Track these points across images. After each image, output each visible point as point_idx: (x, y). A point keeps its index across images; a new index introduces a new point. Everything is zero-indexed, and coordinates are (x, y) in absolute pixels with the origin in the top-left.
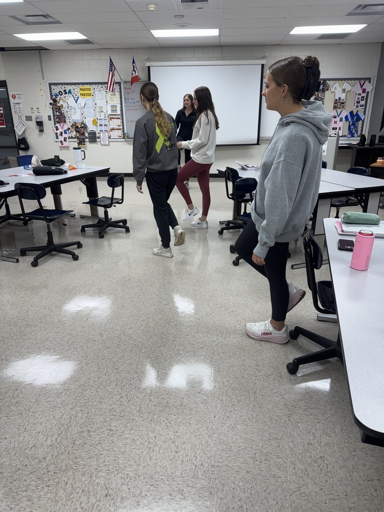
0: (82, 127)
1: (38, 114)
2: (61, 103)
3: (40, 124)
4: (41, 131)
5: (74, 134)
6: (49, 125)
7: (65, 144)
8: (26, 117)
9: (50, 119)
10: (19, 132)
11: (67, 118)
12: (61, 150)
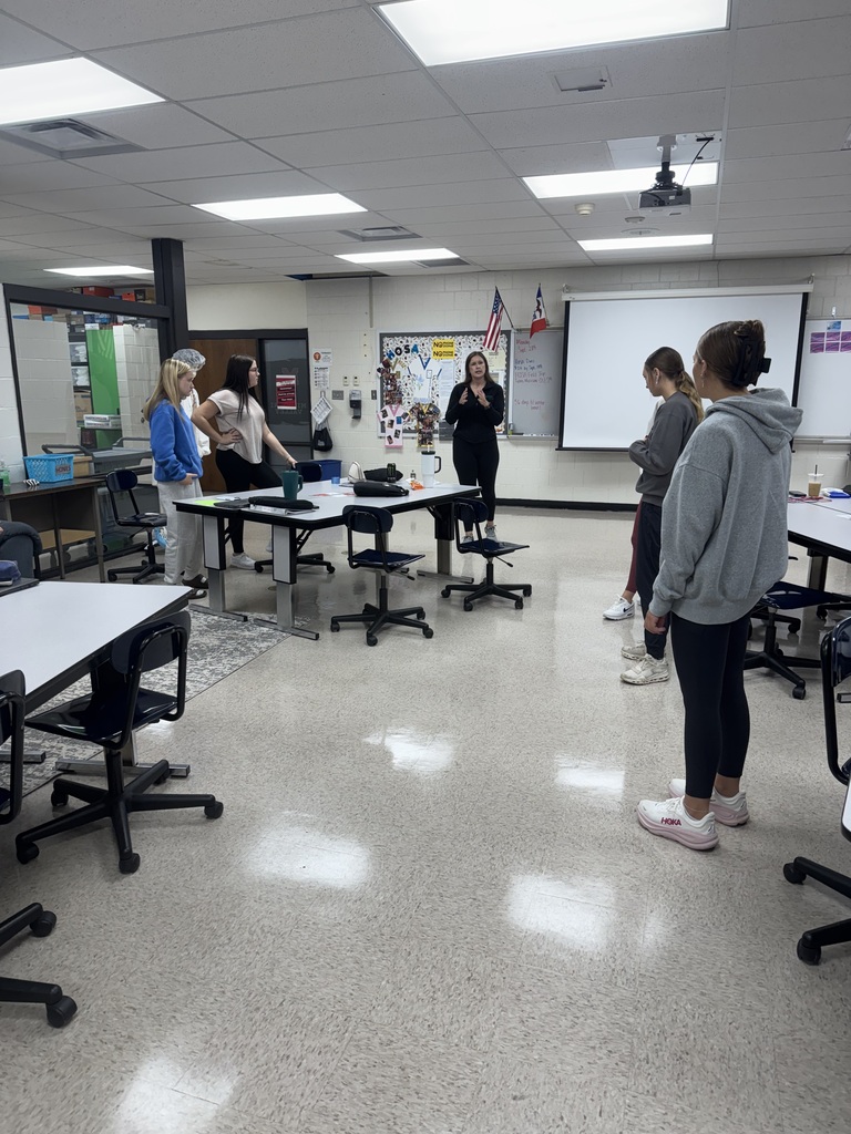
0: (431, 413)
1: (355, 388)
2: (398, 368)
3: (356, 405)
4: (357, 417)
5: (414, 424)
6: (371, 408)
7: (397, 442)
8: (333, 392)
9: (374, 397)
10: (318, 418)
11: (405, 395)
12: (387, 452)
